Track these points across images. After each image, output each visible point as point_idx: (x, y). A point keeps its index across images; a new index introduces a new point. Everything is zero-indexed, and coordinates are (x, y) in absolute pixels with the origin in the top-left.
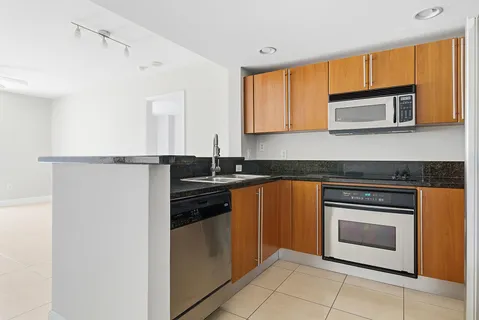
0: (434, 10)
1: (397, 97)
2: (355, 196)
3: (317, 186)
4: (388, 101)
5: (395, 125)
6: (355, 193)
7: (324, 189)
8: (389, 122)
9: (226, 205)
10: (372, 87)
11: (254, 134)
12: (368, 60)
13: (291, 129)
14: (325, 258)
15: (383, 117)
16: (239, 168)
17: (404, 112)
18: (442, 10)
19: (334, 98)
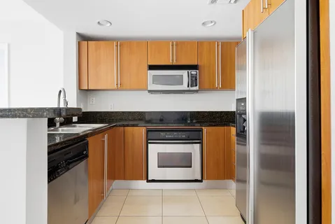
0: (212, 22)
1: (190, 71)
2: (168, 135)
3: (143, 130)
4: (184, 73)
5: (188, 89)
6: (168, 133)
7: (148, 131)
8: (185, 87)
9: (85, 152)
10: (175, 63)
11: (88, 90)
12: (172, 45)
13: (121, 87)
14: (148, 181)
15: (182, 84)
16: (75, 119)
17: (193, 81)
18: (215, 23)
19: (152, 67)
